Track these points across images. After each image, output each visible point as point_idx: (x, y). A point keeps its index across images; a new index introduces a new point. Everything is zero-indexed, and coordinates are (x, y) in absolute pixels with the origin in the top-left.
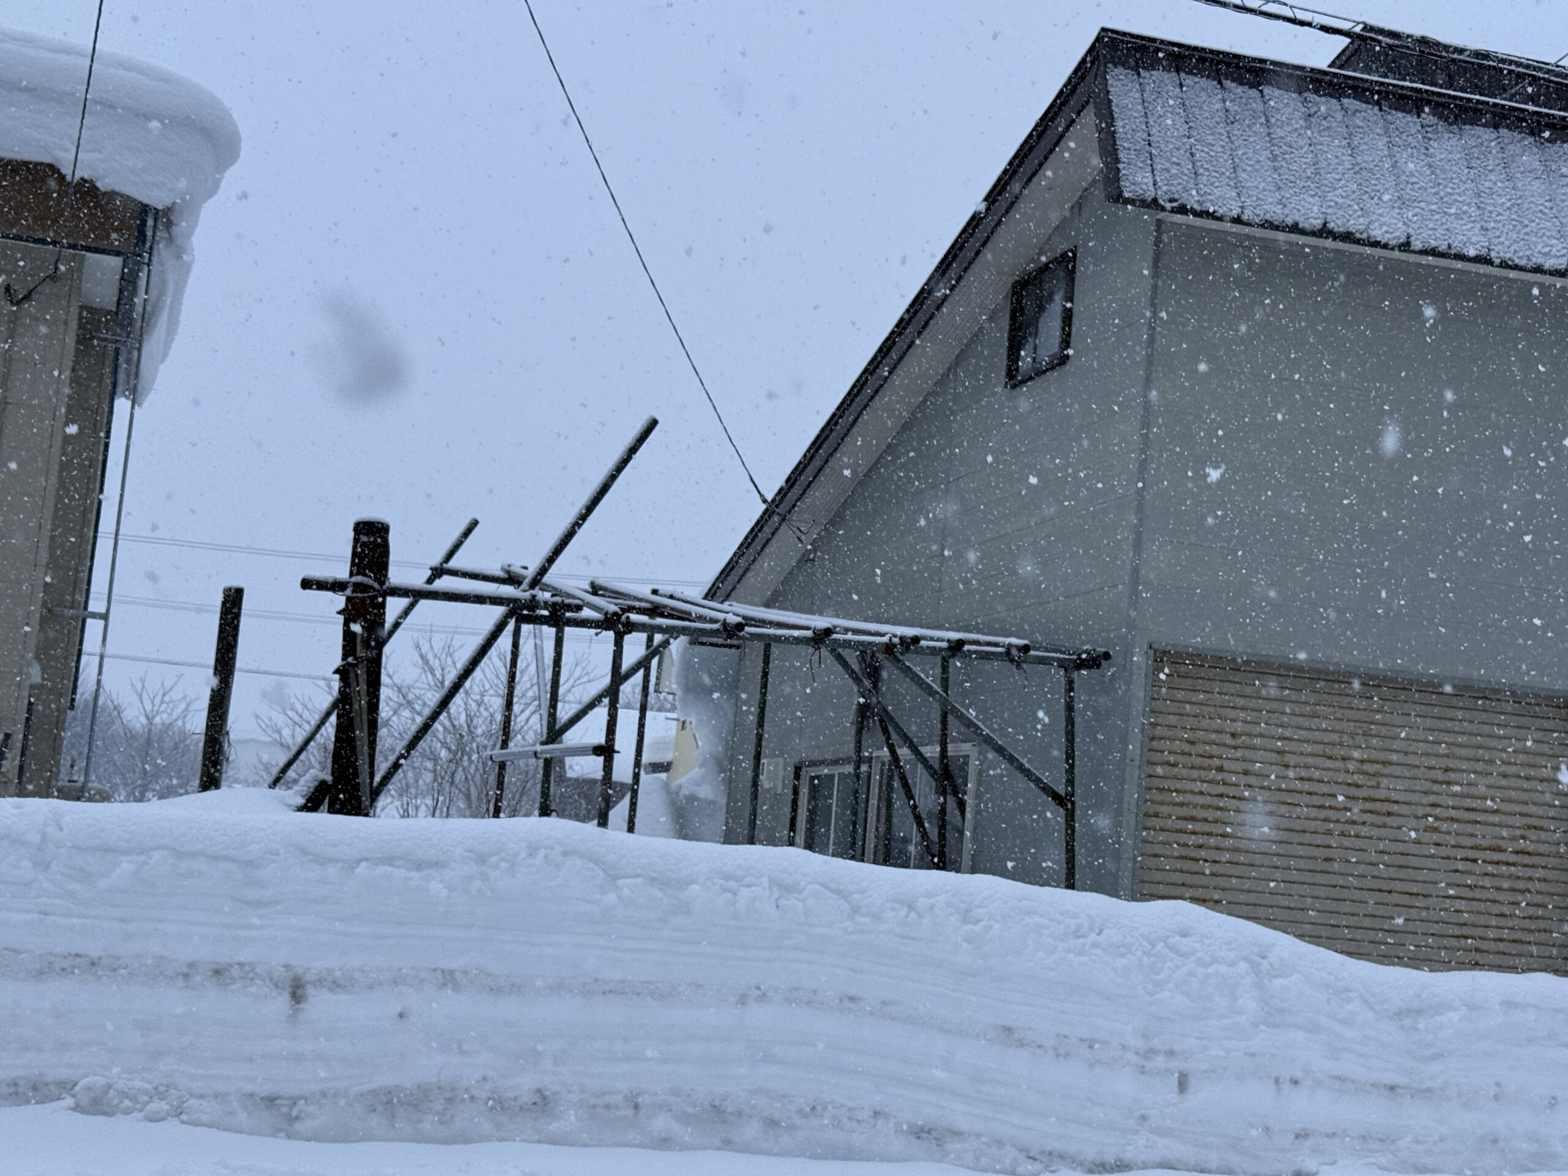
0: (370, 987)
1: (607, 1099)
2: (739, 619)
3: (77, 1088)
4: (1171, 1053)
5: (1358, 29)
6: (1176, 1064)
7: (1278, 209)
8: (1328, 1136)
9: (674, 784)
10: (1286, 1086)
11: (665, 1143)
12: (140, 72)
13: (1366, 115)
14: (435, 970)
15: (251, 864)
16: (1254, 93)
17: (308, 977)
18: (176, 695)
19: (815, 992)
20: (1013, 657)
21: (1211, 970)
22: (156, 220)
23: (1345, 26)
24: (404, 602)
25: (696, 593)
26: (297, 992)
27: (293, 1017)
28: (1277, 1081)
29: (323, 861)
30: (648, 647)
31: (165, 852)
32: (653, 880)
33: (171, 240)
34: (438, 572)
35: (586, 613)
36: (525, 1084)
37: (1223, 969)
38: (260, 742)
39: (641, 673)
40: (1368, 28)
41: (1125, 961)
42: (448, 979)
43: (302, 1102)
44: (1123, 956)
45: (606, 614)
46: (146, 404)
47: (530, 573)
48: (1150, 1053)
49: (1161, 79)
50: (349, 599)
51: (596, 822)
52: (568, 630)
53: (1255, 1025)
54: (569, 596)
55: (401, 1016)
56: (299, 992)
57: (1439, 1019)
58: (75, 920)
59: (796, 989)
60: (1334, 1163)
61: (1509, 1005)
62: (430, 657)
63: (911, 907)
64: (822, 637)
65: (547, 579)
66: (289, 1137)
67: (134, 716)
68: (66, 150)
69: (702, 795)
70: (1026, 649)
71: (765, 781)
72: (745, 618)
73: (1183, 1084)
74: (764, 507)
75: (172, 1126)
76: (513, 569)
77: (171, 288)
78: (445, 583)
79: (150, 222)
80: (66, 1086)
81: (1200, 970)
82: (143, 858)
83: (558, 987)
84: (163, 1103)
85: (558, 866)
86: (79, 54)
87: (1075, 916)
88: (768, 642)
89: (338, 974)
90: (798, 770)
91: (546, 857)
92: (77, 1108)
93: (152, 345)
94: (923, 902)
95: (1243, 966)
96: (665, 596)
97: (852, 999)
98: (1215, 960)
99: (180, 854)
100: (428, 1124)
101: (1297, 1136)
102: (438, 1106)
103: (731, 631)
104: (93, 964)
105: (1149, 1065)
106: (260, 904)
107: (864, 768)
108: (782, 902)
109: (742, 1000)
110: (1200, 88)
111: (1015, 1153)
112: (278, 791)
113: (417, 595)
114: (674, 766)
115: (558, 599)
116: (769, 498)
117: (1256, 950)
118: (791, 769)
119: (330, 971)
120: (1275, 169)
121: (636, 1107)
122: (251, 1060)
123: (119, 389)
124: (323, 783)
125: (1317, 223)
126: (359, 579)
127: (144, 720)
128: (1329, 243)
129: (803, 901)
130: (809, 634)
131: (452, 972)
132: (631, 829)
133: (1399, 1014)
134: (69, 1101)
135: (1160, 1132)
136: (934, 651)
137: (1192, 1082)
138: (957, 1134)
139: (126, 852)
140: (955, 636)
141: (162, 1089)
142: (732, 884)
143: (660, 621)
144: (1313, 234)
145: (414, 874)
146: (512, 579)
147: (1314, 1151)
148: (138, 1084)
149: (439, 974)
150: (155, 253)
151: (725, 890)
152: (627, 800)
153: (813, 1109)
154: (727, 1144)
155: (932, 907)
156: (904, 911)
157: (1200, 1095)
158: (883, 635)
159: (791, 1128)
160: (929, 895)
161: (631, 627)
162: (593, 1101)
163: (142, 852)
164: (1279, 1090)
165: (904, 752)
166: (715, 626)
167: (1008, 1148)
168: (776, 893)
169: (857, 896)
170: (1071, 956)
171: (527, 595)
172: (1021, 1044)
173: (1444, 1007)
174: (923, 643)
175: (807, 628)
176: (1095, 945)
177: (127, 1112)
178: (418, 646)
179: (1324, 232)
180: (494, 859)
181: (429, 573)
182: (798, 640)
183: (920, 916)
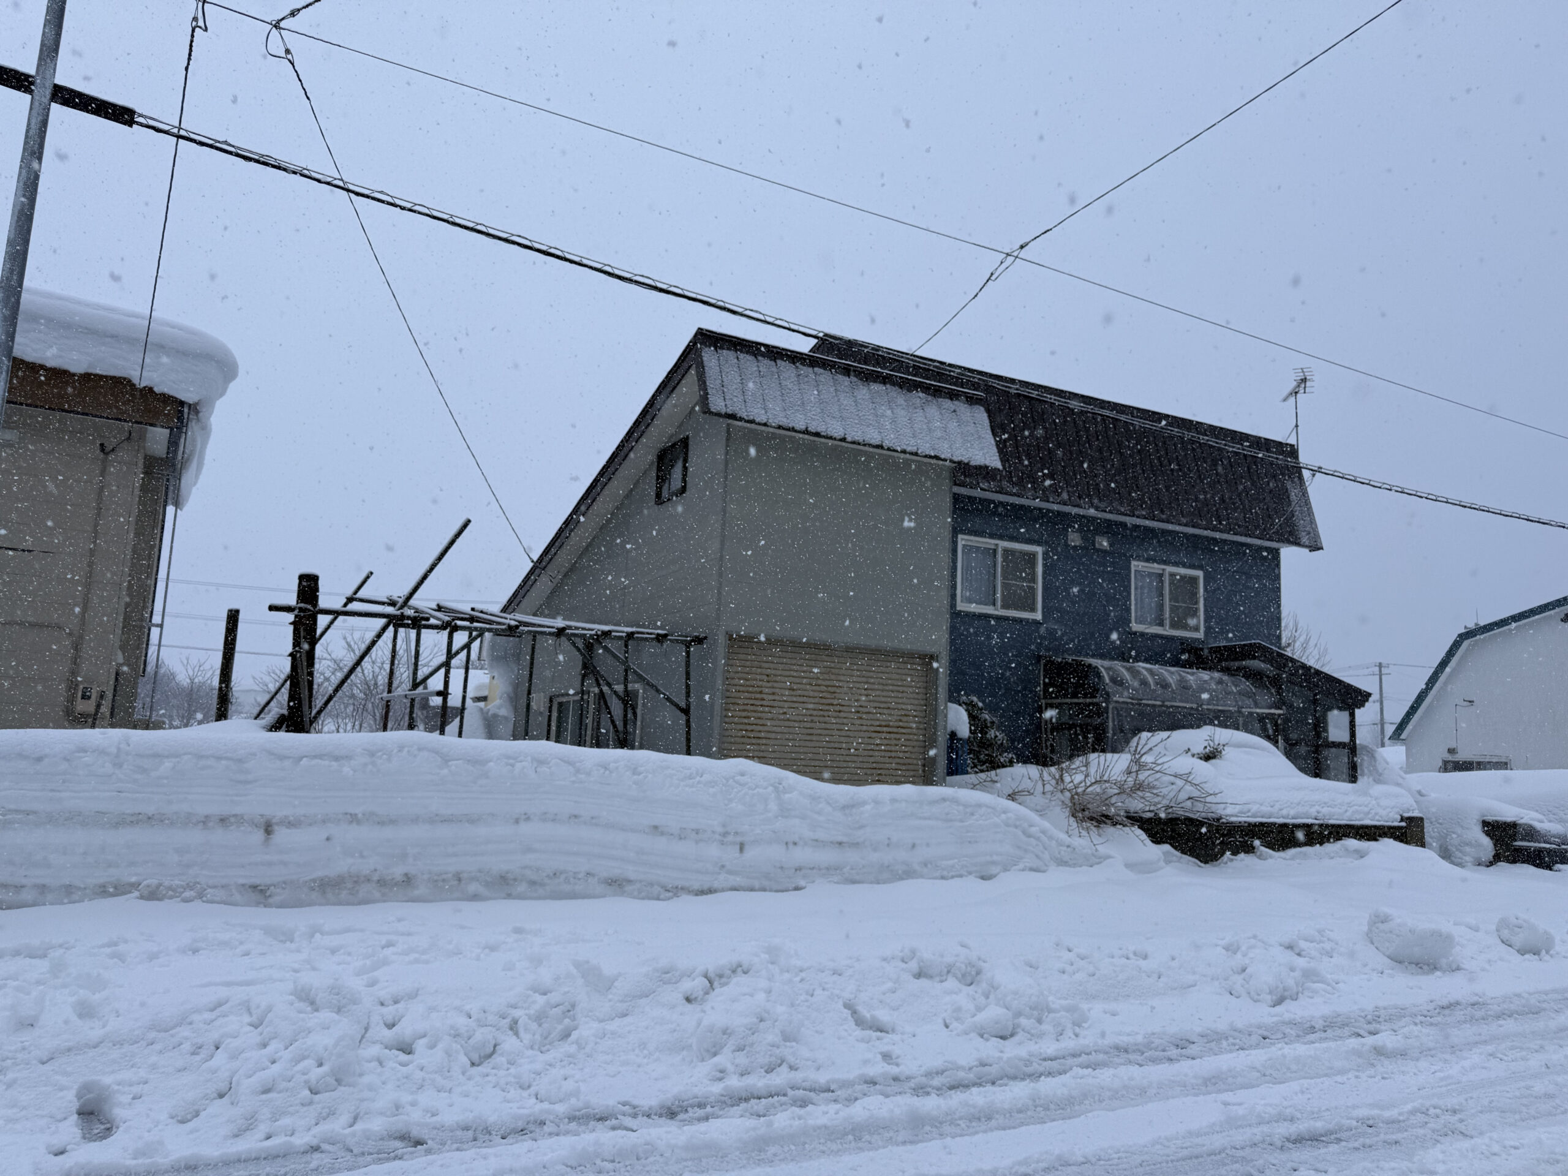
0: (310, 825)
1: (445, 876)
2: (517, 623)
3: (140, 887)
4: (736, 833)
5: (821, 335)
6: (739, 839)
7: (785, 420)
8: (810, 869)
10: (791, 846)
11: (475, 897)
12: (180, 329)
13: (824, 375)
14: (346, 814)
15: (240, 761)
16: (773, 363)
17: (274, 821)
18: (207, 666)
19: (556, 814)
20: (660, 639)
21: (755, 791)
22: (189, 409)
23: (814, 333)
24: (330, 617)
25: (496, 609)
26: (268, 829)
27: (267, 840)
28: (787, 843)
29: (282, 758)
30: (470, 637)
31: (190, 756)
32: (469, 761)
33: (198, 420)
34: (350, 600)
35: (432, 621)
36: (398, 872)
37: (761, 790)
38: (255, 691)
39: (465, 651)
40: (826, 335)
41: (714, 790)
42: (353, 819)
43: (272, 888)
44: (713, 787)
45: (444, 621)
46: (185, 509)
47: (401, 601)
48: (725, 834)
49: (728, 355)
50: (296, 616)
51: (438, 732)
52: (423, 631)
53: (777, 817)
54: (423, 612)
55: (328, 839)
56: (270, 829)
57: (862, 809)
58: (137, 795)
59: (545, 813)
60: (813, 882)
61: (894, 800)
62: (352, 643)
63: (606, 769)
64: (561, 632)
65: (412, 602)
66: (265, 906)
67: (183, 678)
68: (135, 370)
69: (501, 714)
70: (665, 636)
71: (533, 705)
72: (519, 622)
73: (741, 850)
74: (531, 565)
75: (197, 903)
76: (393, 598)
77: (199, 446)
78: (355, 606)
79: (186, 410)
80: (135, 886)
81: (751, 792)
82: (178, 759)
83: (415, 820)
84: (192, 892)
85: (415, 756)
86: (143, 318)
87: (689, 769)
88: (535, 635)
89: (291, 818)
90: (551, 700)
91: (408, 751)
92: (142, 897)
93: (187, 478)
94: (612, 766)
95: (771, 788)
96: (478, 611)
97: (576, 816)
98: (757, 786)
99: (200, 757)
100: (344, 894)
101: (796, 870)
102: (349, 885)
103: (511, 631)
104: (149, 818)
105: (725, 840)
106: (247, 782)
107: (586, 697)
108: (538, 769)
109: (517, 821)
110: (746, 359)
111: (659, 889)
112: (257, 721)
113: (336, 613)
114: (489, 699)
115: (417, 614)
116: (535, 560)
117: (777, 780)
118: (547, 700)
119: (286, 817)
120: (783, 400)
121: (460, 880)
122: (243, 867)
123: (170, 501)
124: (283, 715)
125: (803, 428)
126: (302, 605)
127: (189, 681)
128: (806, 436)
129: (550, 768)
130: (555, 630)
131: (356, 815)
132: (460, 735)
133: (844, 808)
134: (136, 894)
135: (730, 872)
136: (620, 638)
137: (746, 847)
138: (629, 881)
139: (167, 757)
140: (630, 630)
141: (191, 884)
142: (511, 761)
143: (476, 624)
144: (800, 432)
145: (334, 763)
146: (392, 603)
147: (804, 877)
148: (177, 882)
149: (349, 816)
150: (189, 425)
151: (507, 764)
152: (458, 720)
153: (555, 874)
154: (509, 896)
155: (617, 768)
156: (602, 771)
157: (751, 853)
158: (592, 630)
159: (542, 885)
160: (616, 762)
161: (456, 628)
162: (435, 878)
163: (177, 757)
164: (787, 848)
165: (605, 689)
166: (503, 627)
167: (656, 887)
168: (535, 765)
169: (578, 764)
170: (687, 789)
171: (398, 613)
172: (662, 834)
173: (864, 803)
174: (613, 634)
175: (552, 627)
176: (699, 782)
177: (171, 898)
178: (345, 638)
179: (806, 432)
180: (380, 754)
181: (345, 600)
182: (550, 634)
183: (611, 772)
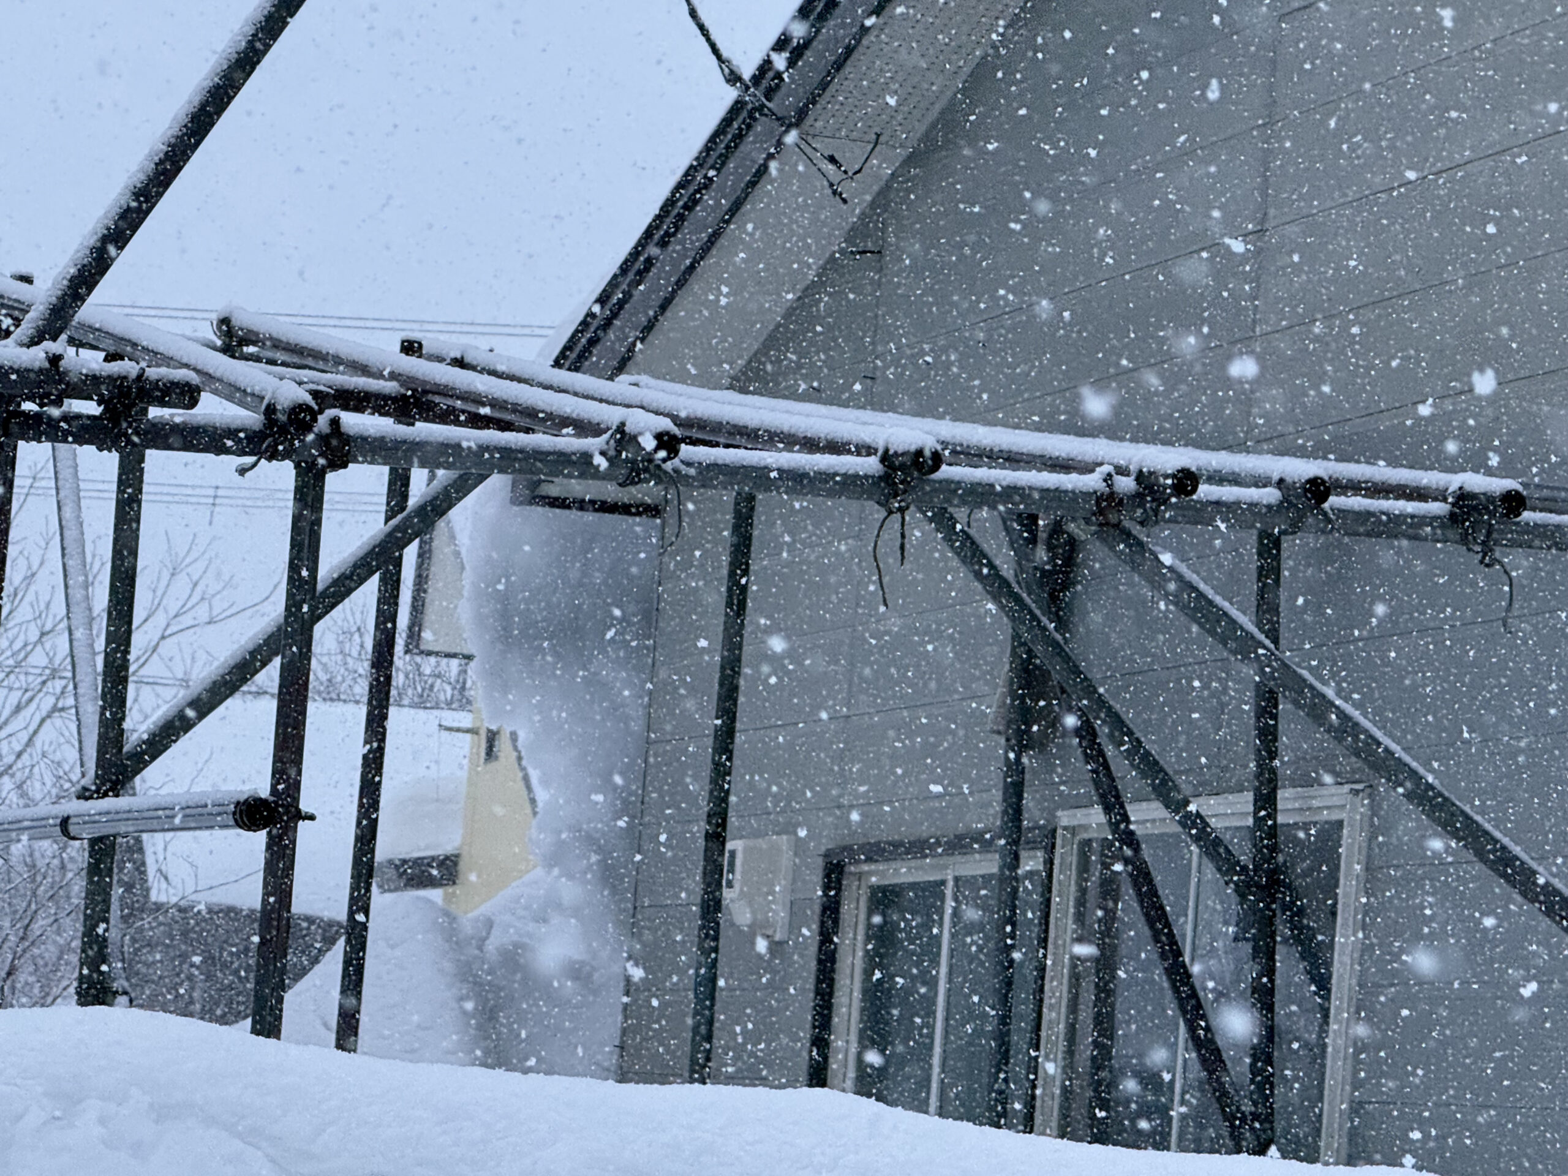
9: (469, 918)
35: (212, 408)
45: (270, 410)
54: (159, 358)
70: (1514, 502)
88: (749, 489)
96: (438, 359)
107: (1031, 860)
114: (466, 866)
115: (127, 367)
130: (871, 465)
140: (1300, 468)
143: (425, 430)
158: (1087, 468)
165: (1148, 816)
171: (36, 357)
174: (1204, 491)
175: (864, 449)
